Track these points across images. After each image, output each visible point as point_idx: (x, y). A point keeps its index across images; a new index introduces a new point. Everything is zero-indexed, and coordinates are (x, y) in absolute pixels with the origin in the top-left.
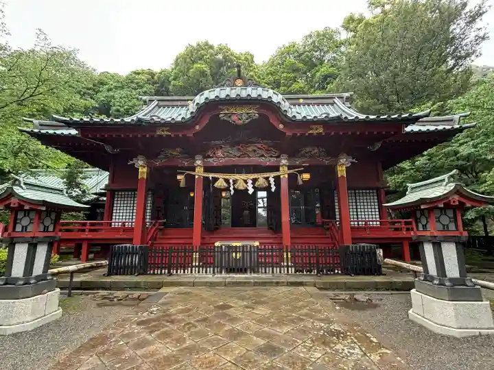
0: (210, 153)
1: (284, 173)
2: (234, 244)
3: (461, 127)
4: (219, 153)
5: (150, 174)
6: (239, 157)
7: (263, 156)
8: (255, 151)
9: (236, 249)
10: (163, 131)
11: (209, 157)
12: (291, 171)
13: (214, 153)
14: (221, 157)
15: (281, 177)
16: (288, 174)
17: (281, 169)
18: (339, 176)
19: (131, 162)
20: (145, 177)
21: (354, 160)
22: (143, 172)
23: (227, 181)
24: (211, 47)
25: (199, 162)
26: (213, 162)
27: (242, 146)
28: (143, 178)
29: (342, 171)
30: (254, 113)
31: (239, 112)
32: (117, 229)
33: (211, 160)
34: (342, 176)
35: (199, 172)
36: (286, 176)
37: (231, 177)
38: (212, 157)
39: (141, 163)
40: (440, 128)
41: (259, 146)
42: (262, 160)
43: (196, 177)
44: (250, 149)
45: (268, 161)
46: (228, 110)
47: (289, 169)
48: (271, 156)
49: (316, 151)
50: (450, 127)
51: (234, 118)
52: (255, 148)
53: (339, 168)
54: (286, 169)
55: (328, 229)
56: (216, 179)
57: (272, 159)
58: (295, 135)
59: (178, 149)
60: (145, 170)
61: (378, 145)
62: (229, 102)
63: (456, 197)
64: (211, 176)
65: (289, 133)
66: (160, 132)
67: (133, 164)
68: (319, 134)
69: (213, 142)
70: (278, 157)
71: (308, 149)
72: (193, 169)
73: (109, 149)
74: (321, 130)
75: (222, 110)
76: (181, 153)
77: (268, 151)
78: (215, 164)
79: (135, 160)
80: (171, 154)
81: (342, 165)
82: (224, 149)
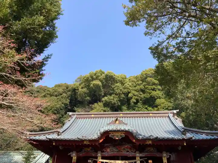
0: (104, 150)
1: (138, 160)
4: (108, 150)
6: (118, 152)
7: (128, 151)
8: (124, 149)
10: (86, 142)
11: (104, 152)
12: (141, 160)
13: (106, 150)
14: (109, 152)
15: (137, 162)
17: (137, 158)
18: (164, 162)
19: (69, 154)
21: (170, 155)
22: (74, 158)
25: (99, 155)
27: (118, 147)
28: (74, 162)
29: (165, 160)
30: (123, 135)
31: (117, 135)
33: (104, 153)
36: (139, 162)
38: (105, 152)
39: (74, 154)
41: (126, 146)
42: (128, 153)
43: (98, 162)
44: (123, 148)
45: (131, 154)
46: (113, 133)
47: (140, 159)
48: (132, 152)
49: (152, 150)
51: (115, 137)
53: (163, 158)
54: (139, 158)
58: (140, 144)
60: (75, 158)
62: (113, 131)
64: (105, 161)
65: (138, 144)
66: (85, 143)
67: (70, 155)
68: (150, 144)
69: (106, 145)
70: (135, 152)
71: (149, 148)
72: (97, 158)
73: (61, 148)
74: (150, 142)
75: (110, 134)
76: (91, 149)
77: (131, 149)
78: (106, 155)
79: (71, 153)
80: (87, 150)
81: (165, 157)
82: (111, 148)
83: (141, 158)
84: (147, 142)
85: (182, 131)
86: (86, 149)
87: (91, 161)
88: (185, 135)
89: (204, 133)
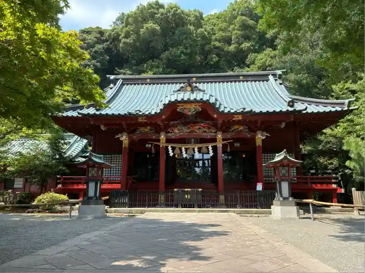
0: (169, 130)
1: (219, 144)
2: (186, 190)
3: (349, 109)
4: (176, 130)
7: (205, 131)
8: (200, 128)
9: (187, 193)
10: (142, 119)
11: (169, 132)
12: (225, 142)
13: (172, 130)
14: (177, 132)
15: (218, 146)
17: (218, 140)
18: (257, 145)
19: (117, 136)
20: (127, 146)
21: (268, 134)
22: (126, 143)
24: (162, 6)
25: (162, 137)
26: (172, 136)
27: (191, 126)
28: (125, 147)
29: (259, 143)
30: (199, 108)
31: (189, 107)
33: (169, 134)
34: (259, 146)
35: (162, 143)
36: (221, 145)
37: (183, 146)
38: (171, 133)
39: (124, 137)
40: (334, 110)
41: (202, 125)
42: (205, 134)
43: (161, 146)
44: (197, 127)
45: (209, 135)
46: (182, 106)
48: (211, 132)
49: (241, 128)
51: (186, 111)
52: (200, 127)
53: (257, 140)
54: (221, 141)
57: (212, 134)
58: (224, 121)
59: (149, 127)
62: (183, 101)
65: (220, 121)
66: (140, 120)
67: (119, 137)
68: (239, 120)
69: (172, 123)
70: (216, 132)
71: (236, 127)
72: (159, 141)
73: (103, 128)
74: (240, 118)
75: (179, 106)
76: (151, 130)
77: (209, 128)
79: (119, 135)
80: (144, 131)
81: (259, 138)
82: (179, 128)
83: (223, 140)
84: (235, 117)
85: (288, 101)
86: (142, 129)
87: (150, 146)
88: (292, 106)
89: (321, 103)
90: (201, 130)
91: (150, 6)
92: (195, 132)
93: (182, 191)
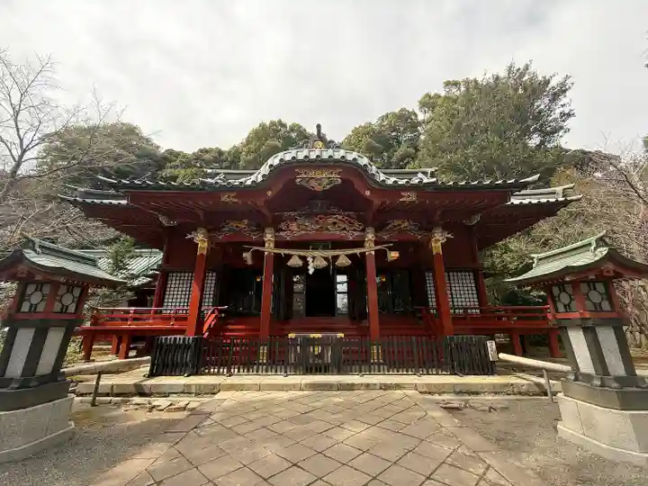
0: (283, 226)
1: (370, 249)
2: (312, 336)
3: (566, 200)
4: (294, 226)
5: (210, 250)
7: (345, 229)
8: (335, 223)
9: (313, 342)
10: (229, 197)
11: (282, 230)
12: (379, 247)
13: (288, 226)
14: (294, 230)
15: (367, 254)
16: (375, 251)
17: (367, 245)
18: (434, 254)
19: (190, 236)
20: (205, 253)
21: (449, 236)
22: (203, 247)
23: (304, 258)
25: (269, 236)
26: (285, 236)
27: (320, 219)
28: (202, 255)
29: (437, 248)
30: (337, 178)
31: (319, 177)
32: (168, 319)
33: (281, 234)
34: (438, 254)
35: (269, 248)
36: (373, 253)
37: (309, 254)
38: (285, 231)
39: (201, 237)
40: (543, 200)
41: (340, 217)
42: (344, 233)
43: (266, 253)
44: (331, 220)
45: (351, 236)
46: (305, 173)
47: (376, 245)
48: (355, 230)
49: (406, 224)
50: (554, 200)
51: (313, 183)
52: (335, 220)
53: (434, 245)
54: (373, 245)
55: (421, 318)
56: (289, 257)
57: (356, 234)
58: (383, 203)
59: (246, 221)
60: (206, 245)
61: (477, 218)
62: (308, 164)
63: (610, 266)
64: (283, 252)
65: (377, 202)
67: (192, 238)
68: (411, 203)
69: (287, 214)
70: (363, 230)
71: (397, 222)
72: (263, 244)
73: (164, 220)
74: (413, 198)
75: (299, 174)
76: (249, 225)
77: (351, 223)
78: (288, 239)
79: (194, 234)
80: (237, 227)
81: (437, 241)
82: (300, 222)
84: (403, 197)
86: (233, 224)
90: (337, 226)
91: (273, 123)
92: (327, 229)
93: (304, 338)
